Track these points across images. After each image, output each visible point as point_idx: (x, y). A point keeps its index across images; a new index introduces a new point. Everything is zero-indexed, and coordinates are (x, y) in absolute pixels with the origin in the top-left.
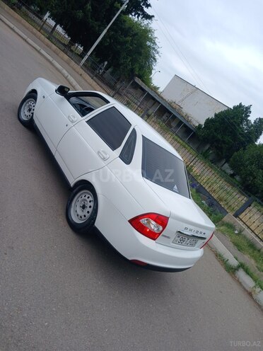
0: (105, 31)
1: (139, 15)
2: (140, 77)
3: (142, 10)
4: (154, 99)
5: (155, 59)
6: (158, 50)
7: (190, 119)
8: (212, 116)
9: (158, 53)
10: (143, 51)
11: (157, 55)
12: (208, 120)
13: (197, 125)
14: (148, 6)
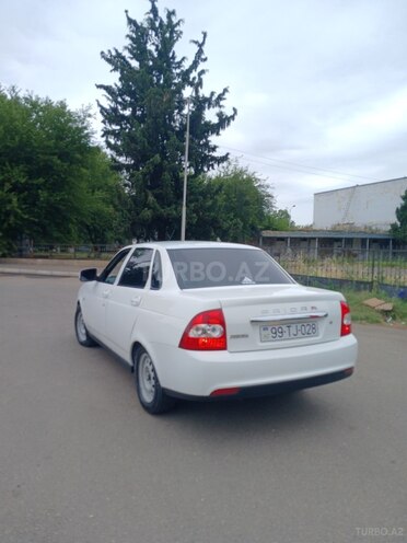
0: (184, 209)
1: (212, 165)
2: (267, 228)
3: (213, 158)
4: (305, 239)
5: (269, 196)
6: (266, 183)
7: (374, 228)
8: (399, 203)
9: (268, 187)
10: (248, 198)
11: (268, 190)
12: (398, 211)
13: (389, 228)
14: (214, 149)
